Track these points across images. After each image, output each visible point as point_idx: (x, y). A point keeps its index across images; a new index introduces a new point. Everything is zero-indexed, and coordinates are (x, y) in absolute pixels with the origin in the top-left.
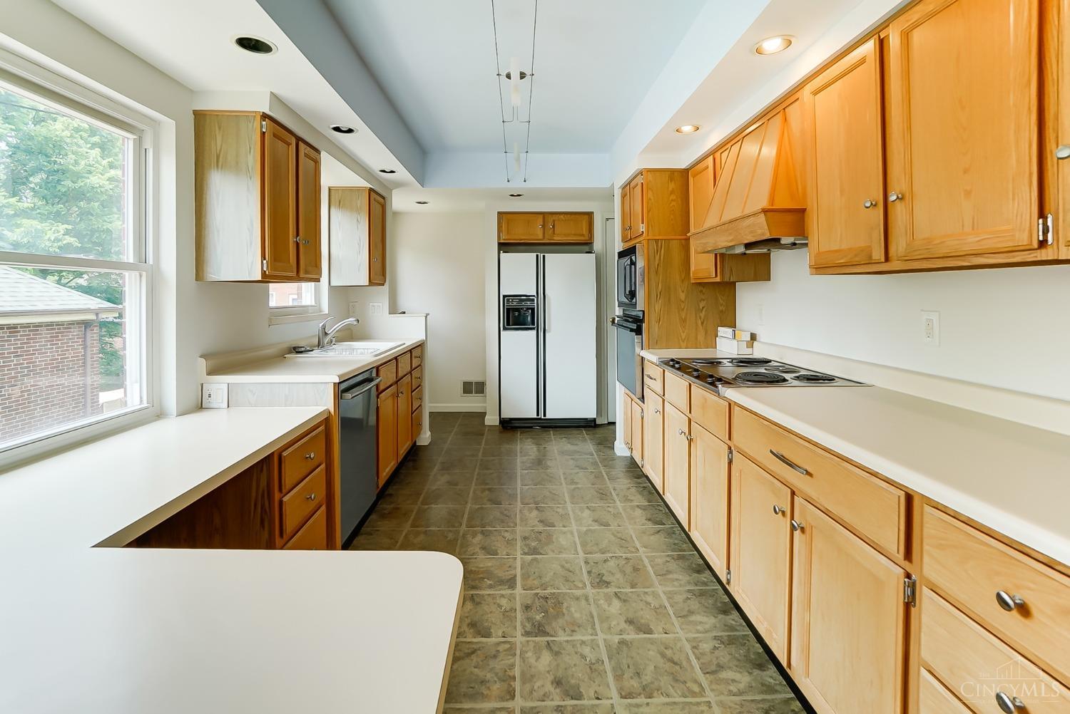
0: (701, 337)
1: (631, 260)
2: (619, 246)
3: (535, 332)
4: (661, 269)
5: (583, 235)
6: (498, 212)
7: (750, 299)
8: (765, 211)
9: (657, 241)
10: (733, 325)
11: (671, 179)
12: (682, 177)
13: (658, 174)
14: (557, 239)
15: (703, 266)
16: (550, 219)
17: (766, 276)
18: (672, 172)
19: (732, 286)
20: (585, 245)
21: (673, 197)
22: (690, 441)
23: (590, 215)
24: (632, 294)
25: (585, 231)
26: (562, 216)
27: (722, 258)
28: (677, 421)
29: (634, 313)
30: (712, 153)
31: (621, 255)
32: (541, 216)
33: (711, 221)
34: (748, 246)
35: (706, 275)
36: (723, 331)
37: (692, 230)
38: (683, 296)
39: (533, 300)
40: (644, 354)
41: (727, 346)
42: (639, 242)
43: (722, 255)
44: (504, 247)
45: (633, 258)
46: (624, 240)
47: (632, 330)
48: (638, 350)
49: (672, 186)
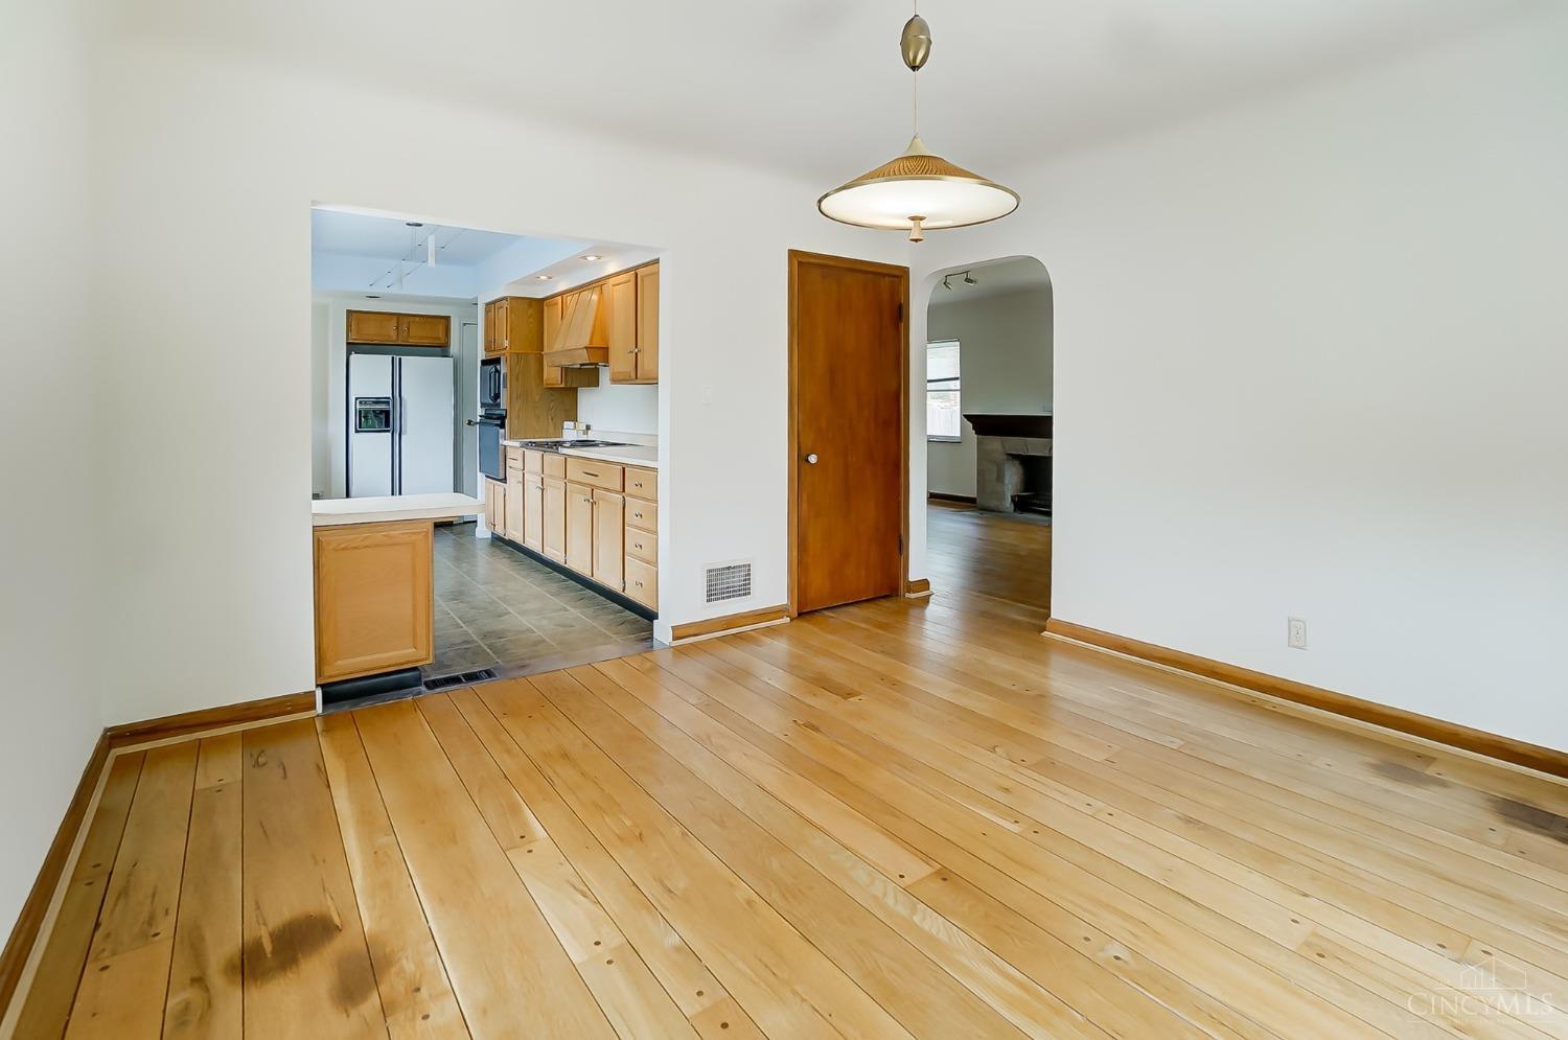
0: (551, 429)
1: (496, 369)
2: (481, 355)
3: (390, 434)
4: (520, 377)
5: (439, 339)
6: (349, 312)
7: (587, 400)
8: (586, 348)
9: (518, 354)
10: (575, 419)
11: (530, 306)
12: (538, 305)
13: (519, 301)
14: (412, 341)
15: (552, 375)
16: (406, 320)
17: (596, 384)
18: (531, 301)
19: (575, 390)
20: (441, 349)
21: (531, 320)
22: (543, 490)
23: (447, 319)
24: (497, 396)
25: (441, 334)
26: (417, 319)
27: (566, 371)
28: (533, 481)
29: (497, 412)
30: (561, 294)
31: (484, 363)
32: (395, 318)
33: (558, 347)
34: (582, 365)
35: (554, 382)
36: (568, 424)
37: (546, 350)
38: (537, 398)
39: (388, 403)
40: (506, 443)
41: (570, 433)
42: (504, 355)
43: (567, 369)
44: (353, 347)
45: (498, 367)
46: (487, 349)
47: (497, 425)
48: (501, 442)
49: (531, 311)
